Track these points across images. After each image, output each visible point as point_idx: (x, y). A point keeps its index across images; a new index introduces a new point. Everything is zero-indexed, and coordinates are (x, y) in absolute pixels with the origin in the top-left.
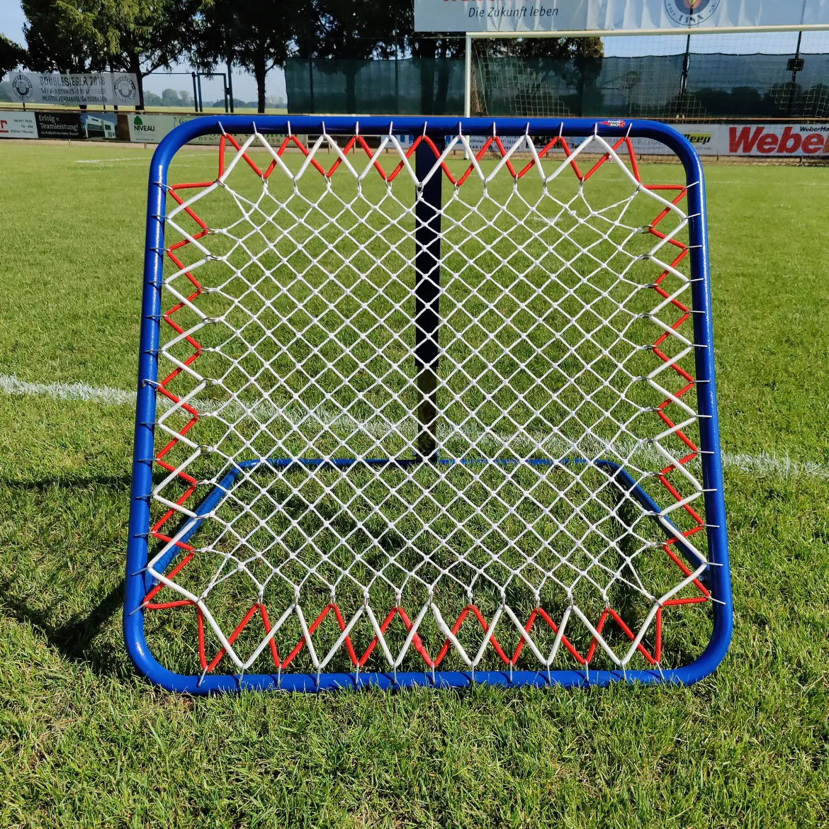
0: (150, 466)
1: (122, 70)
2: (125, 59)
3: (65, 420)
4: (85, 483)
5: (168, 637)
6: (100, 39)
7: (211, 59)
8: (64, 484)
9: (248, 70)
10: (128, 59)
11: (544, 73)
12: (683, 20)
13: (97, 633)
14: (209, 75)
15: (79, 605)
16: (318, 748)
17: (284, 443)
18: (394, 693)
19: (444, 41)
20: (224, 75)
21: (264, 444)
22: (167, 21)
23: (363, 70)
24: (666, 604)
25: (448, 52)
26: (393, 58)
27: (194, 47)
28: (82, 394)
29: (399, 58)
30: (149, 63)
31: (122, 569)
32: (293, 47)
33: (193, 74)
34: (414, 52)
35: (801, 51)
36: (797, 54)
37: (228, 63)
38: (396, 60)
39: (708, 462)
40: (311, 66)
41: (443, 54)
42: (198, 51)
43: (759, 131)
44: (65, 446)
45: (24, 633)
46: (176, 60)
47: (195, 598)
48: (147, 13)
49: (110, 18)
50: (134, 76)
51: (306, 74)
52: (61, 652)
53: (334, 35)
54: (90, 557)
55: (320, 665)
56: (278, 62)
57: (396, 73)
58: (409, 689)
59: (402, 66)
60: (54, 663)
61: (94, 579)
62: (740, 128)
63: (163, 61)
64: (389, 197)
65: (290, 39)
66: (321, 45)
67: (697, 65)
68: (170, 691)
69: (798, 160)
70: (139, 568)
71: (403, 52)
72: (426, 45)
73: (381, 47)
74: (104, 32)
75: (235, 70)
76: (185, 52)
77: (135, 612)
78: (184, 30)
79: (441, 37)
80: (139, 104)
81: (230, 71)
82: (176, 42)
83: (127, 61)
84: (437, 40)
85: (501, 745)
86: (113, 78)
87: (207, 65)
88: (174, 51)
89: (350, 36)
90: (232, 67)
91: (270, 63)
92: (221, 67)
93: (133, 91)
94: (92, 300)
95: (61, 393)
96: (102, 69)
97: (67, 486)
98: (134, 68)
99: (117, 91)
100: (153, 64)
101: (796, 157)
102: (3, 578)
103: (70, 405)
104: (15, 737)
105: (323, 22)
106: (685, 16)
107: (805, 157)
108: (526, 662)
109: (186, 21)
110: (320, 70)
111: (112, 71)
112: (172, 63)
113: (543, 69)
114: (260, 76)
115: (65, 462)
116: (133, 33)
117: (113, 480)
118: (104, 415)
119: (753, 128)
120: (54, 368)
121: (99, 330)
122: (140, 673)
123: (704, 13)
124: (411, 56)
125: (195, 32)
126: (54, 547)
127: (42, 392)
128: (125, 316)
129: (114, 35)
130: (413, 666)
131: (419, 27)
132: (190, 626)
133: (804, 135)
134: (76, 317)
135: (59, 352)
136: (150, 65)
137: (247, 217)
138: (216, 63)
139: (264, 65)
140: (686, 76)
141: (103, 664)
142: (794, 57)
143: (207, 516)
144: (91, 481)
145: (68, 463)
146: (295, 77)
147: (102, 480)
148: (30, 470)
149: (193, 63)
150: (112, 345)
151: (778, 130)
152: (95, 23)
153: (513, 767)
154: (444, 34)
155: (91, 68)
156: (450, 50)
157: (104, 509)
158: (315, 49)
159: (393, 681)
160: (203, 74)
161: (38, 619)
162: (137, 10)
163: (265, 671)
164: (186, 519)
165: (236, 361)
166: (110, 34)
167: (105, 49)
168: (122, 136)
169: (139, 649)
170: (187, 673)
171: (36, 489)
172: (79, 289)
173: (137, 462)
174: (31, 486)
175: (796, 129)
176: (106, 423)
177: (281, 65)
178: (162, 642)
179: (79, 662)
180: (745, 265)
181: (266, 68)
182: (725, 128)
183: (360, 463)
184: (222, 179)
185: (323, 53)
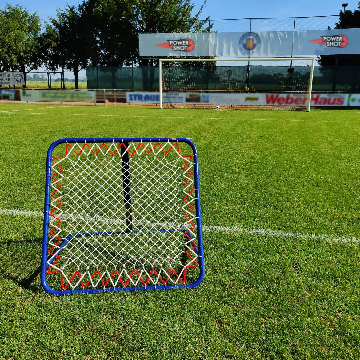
0: (48, 235)
1: (17, 70)
2: (19, 66)
3: (13, 222)
4: (22, 242)
5: (52, 282)
6: (8, 59)
7: (55, 67)
8: (16, 242)
9: (71, 70)
10: (20, 66)
11: (193, 72)
12: (246, 53)
13: (32, 282)
14: (55, 73)
15: (25, 275)
16: (93, 305)
17: (85, 228)
18: (114, 293)
19: (152, 60)
20: (61, 73)
21: (79, 228)
22: (37, 52)
23: (119, 70)
24: (187, 267)
25: (153, 64)
26: (131, 66)
27: (48, 62)
28: (17, 213)
29: (134, 66)
30: (29, 68)
31: (40, 262)
32: (90, 61)
33: (48, 73)
34: (140, 64)
35: (292, 65)
36: (291, 66)
37: (63, 68)
38: (132, 67)
39: (198, 229)
40: (97, 69)
41: (151, 65)
42: (50, 63)
43: (277, 96)
44: (13, 230)
45: (11, 283)
46: (40, 66)
47: (60, 270)
48: (29, 49)
49: (12, 50)
50: (23, 73)
51: (95, 72)
52: (22, 287)
53: (107, 56)
54: (27, 263)
55: (94, 287)
56: (83, 68)
57: (133, 72)
58: (118, 292)
59: (135, 69)
60: (20, 290)
61: (29, 268)
62: (270, 95)
63: (35, 67)
64: (113, 160)
65: (89, 58)
66: (101, 61)
67: (252, 70)
68: (54, 295)
69: (293, 107)
70: (45, 262)
71: (135, 63)
72: (144, 61)
73: (126, 62)
74: (10, 56)
75: (65, 70)
76: (44, 64)
77: (44, 274)
78: (44, 55)
79: (151, 58)
80: (24, 85)
81: (63, 71)
82: (40, 60)
83: (19, 67)
84: (149, 59)
85: (141, 303)
86: (13, 74)
87: (54, 69)
88: (39, 63)
89: (113, 57)
90: (64, 69)
91: (80, 68)
92: (60, 70)
93: (22, 79)
94: (15, 178)
95: (10, 213)
96: (9, 70)
97: (17, 243)
98: (22, 70)
99: (15, 79)
100: (30, 68)
101: (293, 106)
102: (2, 269)
103: (13, 217)
104: (13, 307)
105: (102, 52)
106: (247, 51)
107: (296, 106)
108: (150, 285)
109: (45, 51)
110: (101, 70)
111: (13, 71)
112: (39, 68)
113: (192, 71)
114: (76, 73)
115: (15, 235)
116: (23, 56)
117: (31, 241)
118: (25, 220)
119: (275, 95)
120: (5, 204)
121: (19, 189)
122: (45, 290)
123: (254, 50)
124: (139, 65)
125: (49, 56)
126: (15, 260)
127: (3, 212)
128: (28, 183)
129: (14, 57)
130: (120, 286)
131: (141, 54)
132: (58, 279)
133: (295, 98)
134: (10, 184)
135: (6, 198)
136: (29, 69)
137: (74, 166)
138: (58, 68)
139: (77, 68)
140: (248, 74)
141: (35, 289)
142: (290, 67)
143: (63, 248)
144: (24, 241)
145: (16, 236)
146: (91, 74)
147: (28, 241)
148: (4, 238)
149: (48, 68)
150: (25, 195)
151: (284, 96)
152: (7, 53)
153: (144, 308)
154: (152, 57)
155: (4, 70)
156: (154, 63)
157: (29, 249)
158: (99, 62)
159: (114, 290)
160: (52, 73)
161: (14, 279)
162: (24, 47)
163: (79, 289)
164: (57, 249)
165: (71, 206)
166: (13, 57)
167: (10, 62)
168: (17, 98)
169: (45, 284)
170: (58, 290)
171: (7, 244)
172: (9, 173)
173: (44, 234)
174: (5, 243)
175: (291, 95)
176: (26, 222)
177: (85, 69)
178: (51, 283)
179: (28, 289)
180: (253, 158)
181: (79, 70)
182: (264, 95)
183: (114, 233)
184: (67, 156)
185: (102, 64)
